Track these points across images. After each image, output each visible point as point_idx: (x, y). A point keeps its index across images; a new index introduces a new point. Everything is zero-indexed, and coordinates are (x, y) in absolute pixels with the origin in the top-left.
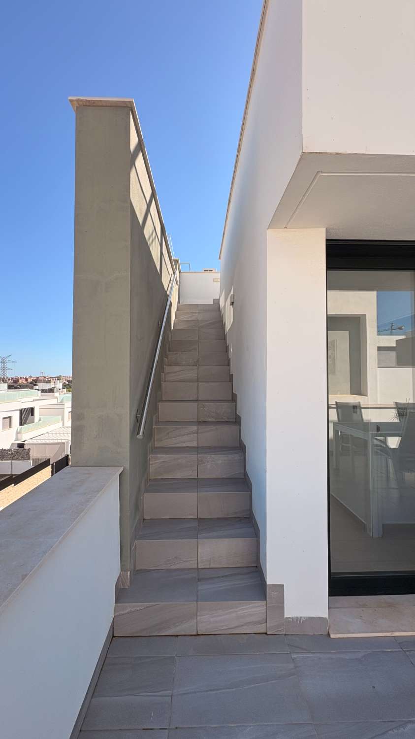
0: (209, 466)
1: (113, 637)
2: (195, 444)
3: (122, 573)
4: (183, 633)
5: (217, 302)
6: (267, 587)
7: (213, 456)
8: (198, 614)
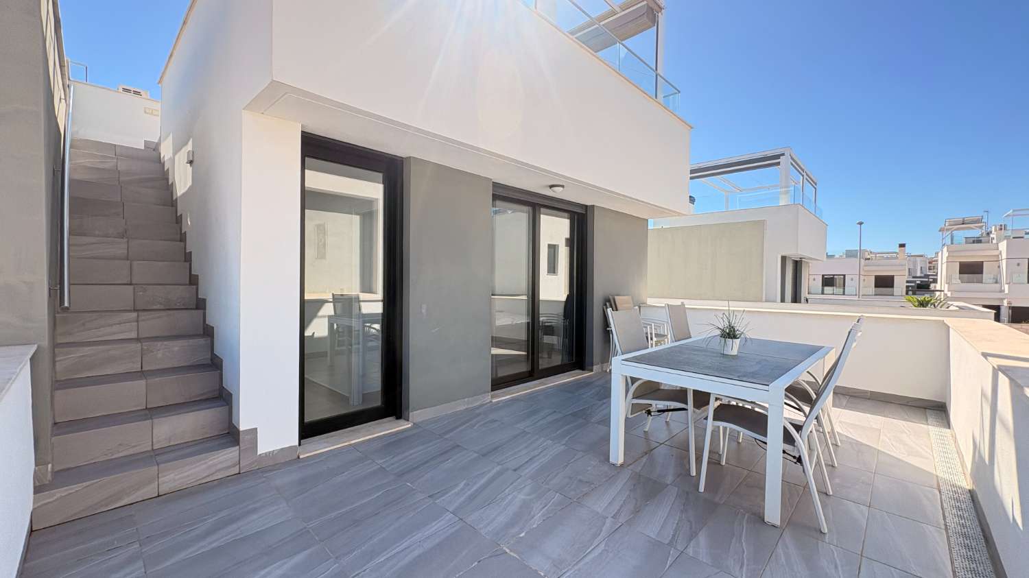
0: (160, 355)
1: (32, 531)
2: (133, 335)
3: (37, 468)
4: (141, 499)
5: (154, 148)
6: (241, 433)
7: (165, 343)
8: (160, 475)
